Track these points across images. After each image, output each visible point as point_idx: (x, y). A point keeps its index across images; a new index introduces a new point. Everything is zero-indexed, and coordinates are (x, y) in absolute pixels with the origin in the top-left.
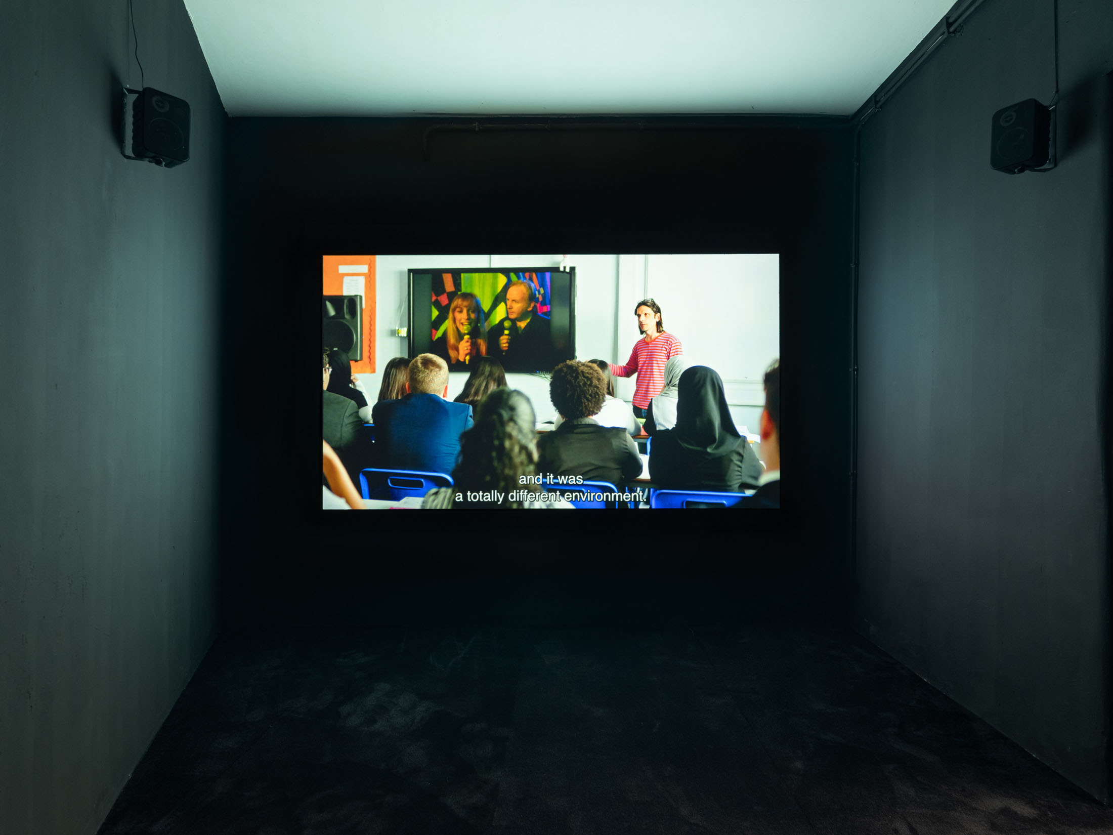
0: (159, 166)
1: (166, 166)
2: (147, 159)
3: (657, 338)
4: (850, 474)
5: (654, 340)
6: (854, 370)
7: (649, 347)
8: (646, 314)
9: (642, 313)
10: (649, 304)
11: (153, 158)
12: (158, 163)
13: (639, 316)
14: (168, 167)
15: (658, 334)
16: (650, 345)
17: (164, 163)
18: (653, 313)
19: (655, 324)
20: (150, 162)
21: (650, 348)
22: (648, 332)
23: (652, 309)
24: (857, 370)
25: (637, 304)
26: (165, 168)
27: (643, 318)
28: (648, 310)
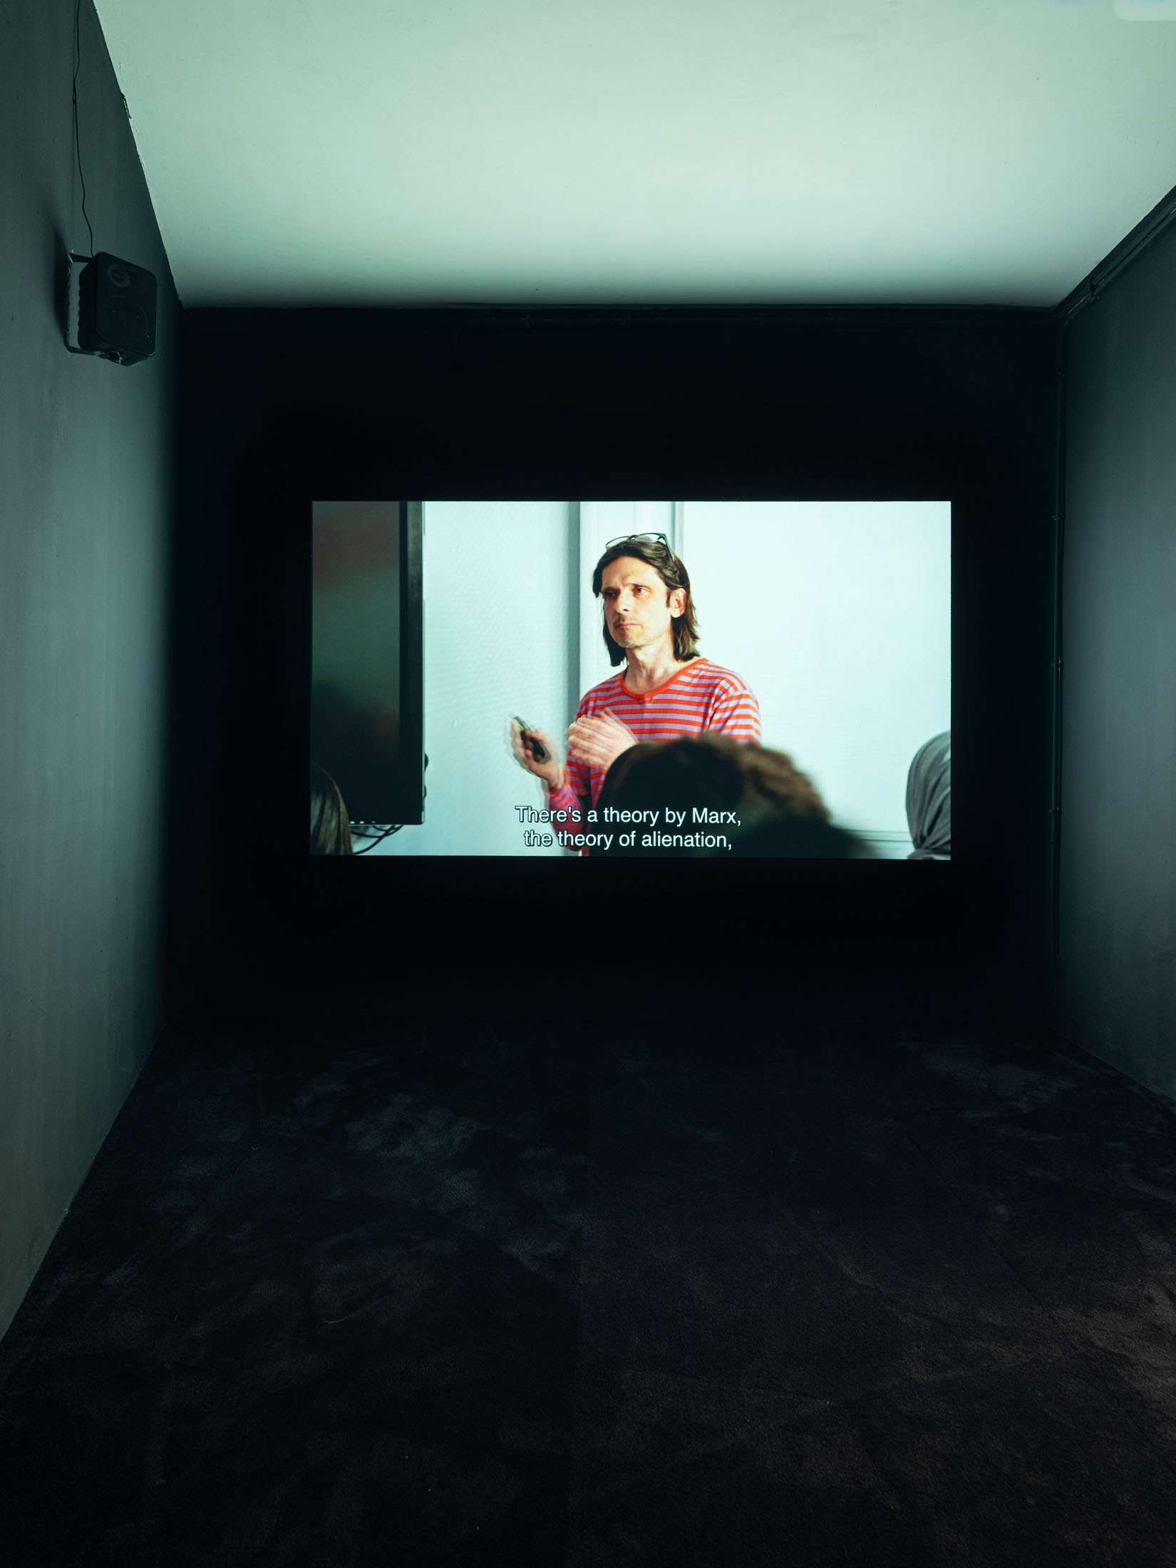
0: (112, 363)
1: (122, 363)
2: (98, 353)
3: (673, 679)
4: (1051, 811)
5: (664, 688)
6: (1058, 665)
7: (642, 711)
8: (637, 589)
9: (625, 585)
10: (648, 552)
11: (107, 350)
12: (113, 358)
13: (611, 595)
14: (126, 365)
15: (681, 665)
16: (649, 706)
17: (121, 358)
18: (661, 587)
19: (666, 624)
20: (101, 356)
21: (646, 716)
22: (640, 655)
23: (660, 569)
24: (1061, 666)
25: (604, 551)
26: (122, 366)
27: (626, 601)
28: (647, 574)
